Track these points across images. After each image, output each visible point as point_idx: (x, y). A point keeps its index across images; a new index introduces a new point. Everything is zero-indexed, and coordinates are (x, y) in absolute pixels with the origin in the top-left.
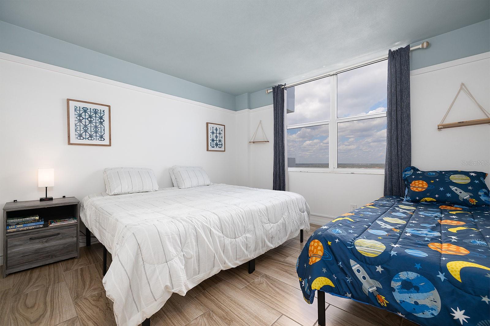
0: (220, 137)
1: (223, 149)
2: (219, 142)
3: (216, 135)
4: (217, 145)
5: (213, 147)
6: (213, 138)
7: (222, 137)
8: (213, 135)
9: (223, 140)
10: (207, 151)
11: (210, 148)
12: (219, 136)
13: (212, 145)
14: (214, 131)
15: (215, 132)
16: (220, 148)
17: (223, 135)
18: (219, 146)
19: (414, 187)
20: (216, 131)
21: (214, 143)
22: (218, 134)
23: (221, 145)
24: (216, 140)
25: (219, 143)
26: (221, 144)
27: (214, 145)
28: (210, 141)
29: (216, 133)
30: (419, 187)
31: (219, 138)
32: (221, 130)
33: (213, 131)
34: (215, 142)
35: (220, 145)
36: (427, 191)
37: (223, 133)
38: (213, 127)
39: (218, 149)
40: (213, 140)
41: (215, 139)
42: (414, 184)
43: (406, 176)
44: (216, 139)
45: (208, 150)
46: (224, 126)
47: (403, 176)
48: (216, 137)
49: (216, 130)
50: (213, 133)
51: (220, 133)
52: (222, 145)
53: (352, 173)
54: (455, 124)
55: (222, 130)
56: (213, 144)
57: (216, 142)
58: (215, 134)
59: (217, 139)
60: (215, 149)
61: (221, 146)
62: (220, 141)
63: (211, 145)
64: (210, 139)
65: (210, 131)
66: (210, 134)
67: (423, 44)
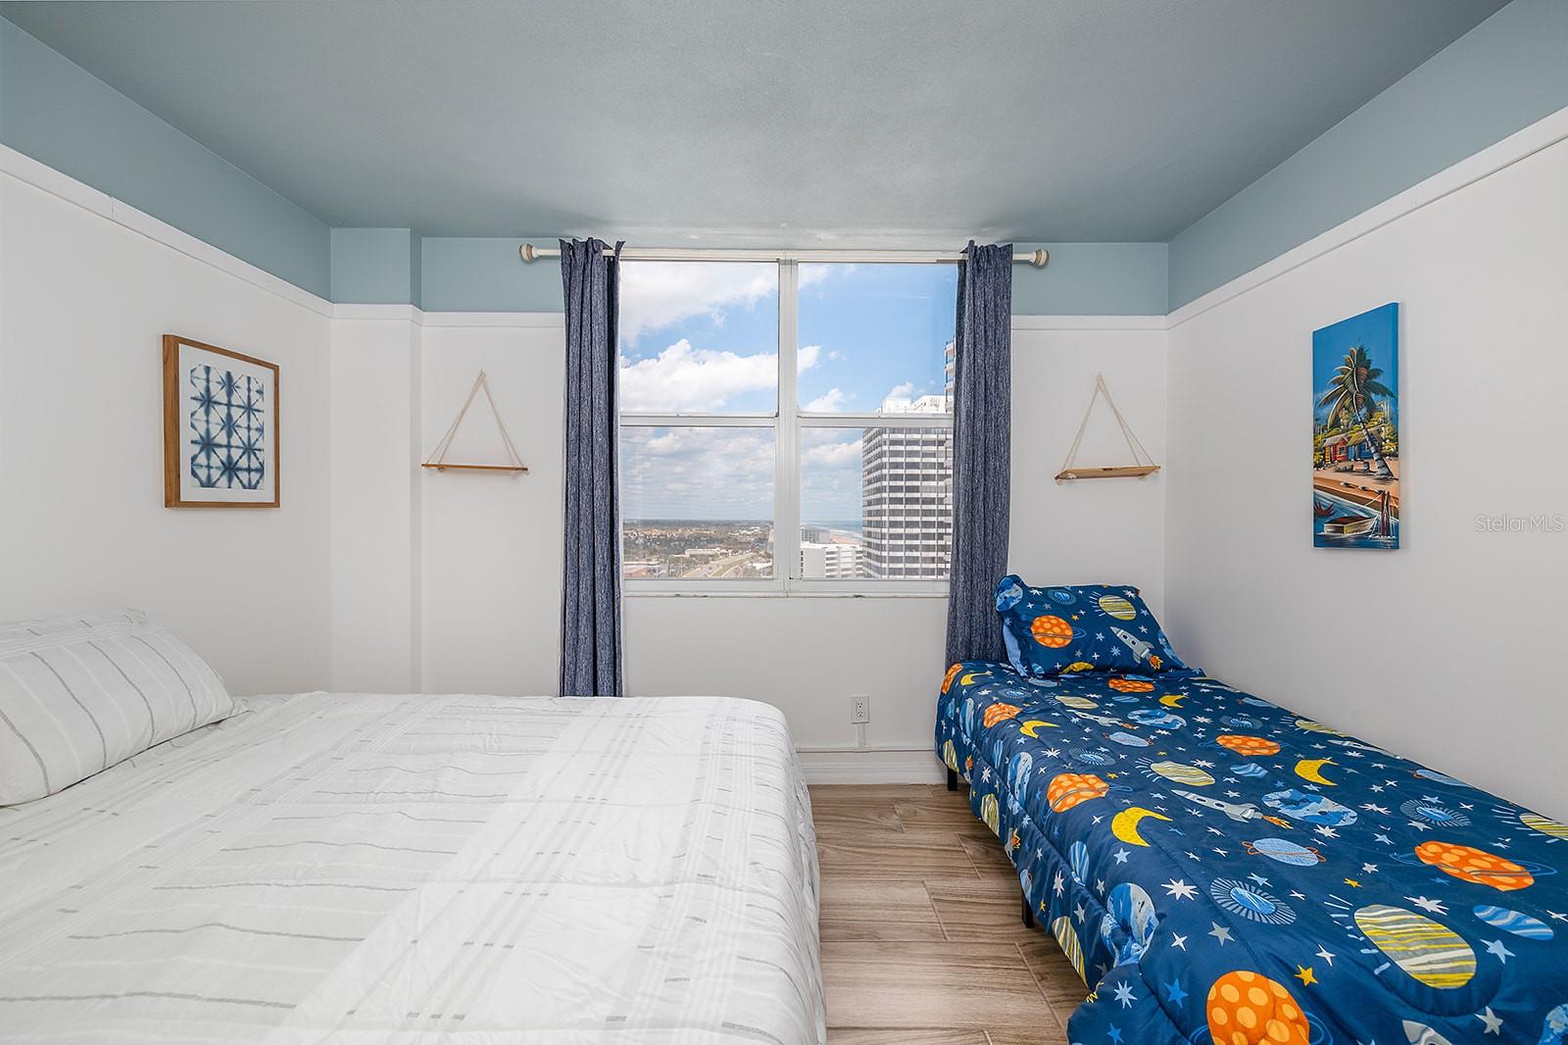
0: (249, 428)
1: (265, 494)
2: (245, 457)
3: (229, 415)
4: (230, 468)
5: (209, 483)
6: (208, 431)
7: (260, 430)
8: (207, 413)
9: (266, 443)
10: (168, 504)
11: (190, 490)
12: (243, 422)
13: (203, 473)
14: (213, 393)
15: (219, 394)
16: (250, 487)
17: (266, 418)
18: (244, 476)
19: (1045, 635)
20: (229, 394)
21: (215, 461)
22: (236, 413)
23: (257, 470)
24: (225, 442)
25: (243, 463)
26: (255, 464)
27: (215, 474)
28: (187, 450)
29: (229, 405)
30: (1056, 635)
31: (243, 433)
32: (254, 387)
33: (208, 389)
34: (222, 453)
35: (249, 470)
36: (1075, 644)
37: (265, 404)
38: (208, 369)
39: (237, 493)
40: (207, 444)
41: (222, 439)
42: (1042, 626)
43: (1012, 604)
44: (229, 436)
45: (173, 498)
46: (272, 371)
47: (999, 602)
48: (229, 425)
49: (229, 384)
50: (207, 401)
51: (249, 409)
52: (261, 470)
53: (857, 597)
54: (1097, 471)
55: (260, 392)
56: (209, 467)
57: (229, 457)
58: (222, 411)
59: (235, 441)
60: (221, 493)
61: (255, 476)
62: (249, 449)
63: (199, 471)
64: (187, 435)
65: (188, 391)
66: (187, 406)
67: (1038, 252)
